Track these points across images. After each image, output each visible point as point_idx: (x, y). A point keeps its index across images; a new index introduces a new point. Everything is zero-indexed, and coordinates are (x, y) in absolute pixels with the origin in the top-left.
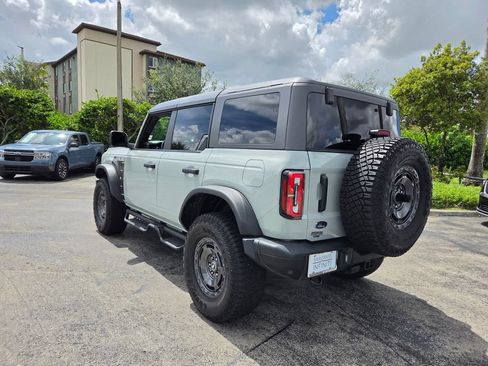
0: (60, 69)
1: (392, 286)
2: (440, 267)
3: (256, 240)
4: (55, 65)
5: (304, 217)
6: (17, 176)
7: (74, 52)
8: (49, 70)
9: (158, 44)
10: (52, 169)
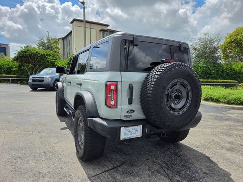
0: (65, 40)
1: (194, 148)
2: (231, 139)
3: (94, 119)
4: (63, 39)
5: (119, 107)
6: (38, 89)
7: (71, 32)
8: (61, 41)
9: (108, 26)
10: (52, 85)
